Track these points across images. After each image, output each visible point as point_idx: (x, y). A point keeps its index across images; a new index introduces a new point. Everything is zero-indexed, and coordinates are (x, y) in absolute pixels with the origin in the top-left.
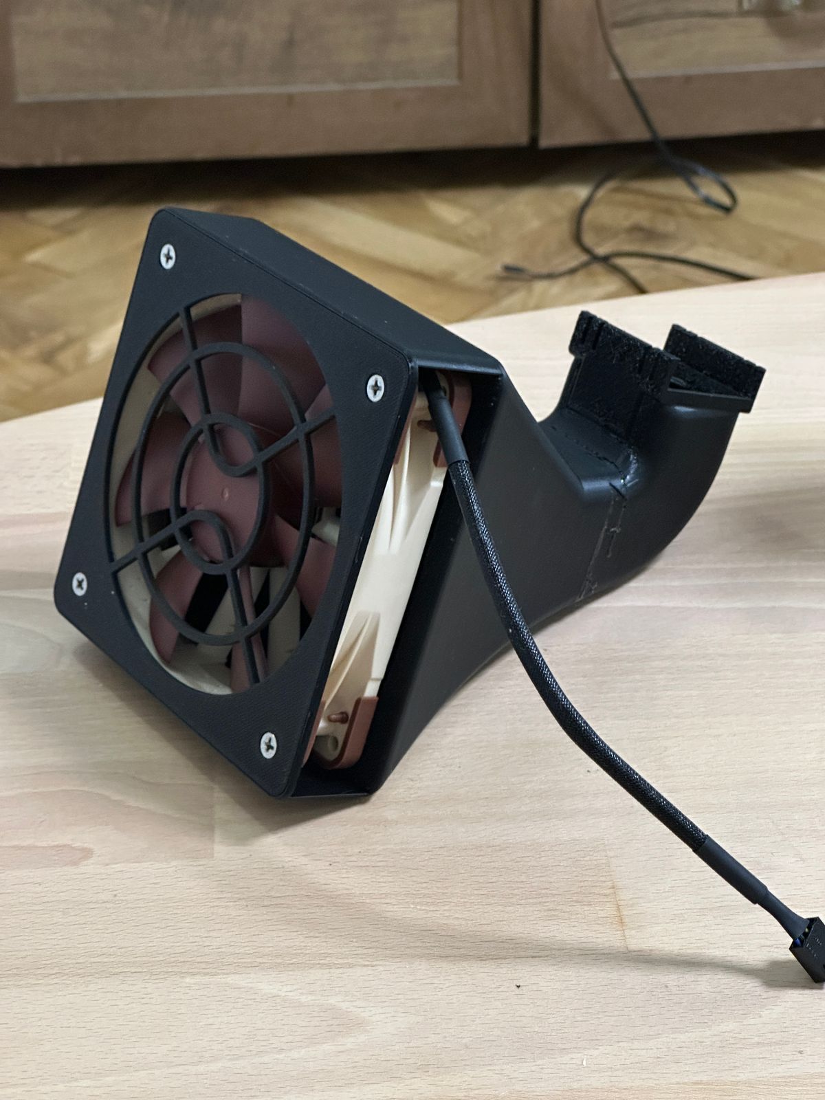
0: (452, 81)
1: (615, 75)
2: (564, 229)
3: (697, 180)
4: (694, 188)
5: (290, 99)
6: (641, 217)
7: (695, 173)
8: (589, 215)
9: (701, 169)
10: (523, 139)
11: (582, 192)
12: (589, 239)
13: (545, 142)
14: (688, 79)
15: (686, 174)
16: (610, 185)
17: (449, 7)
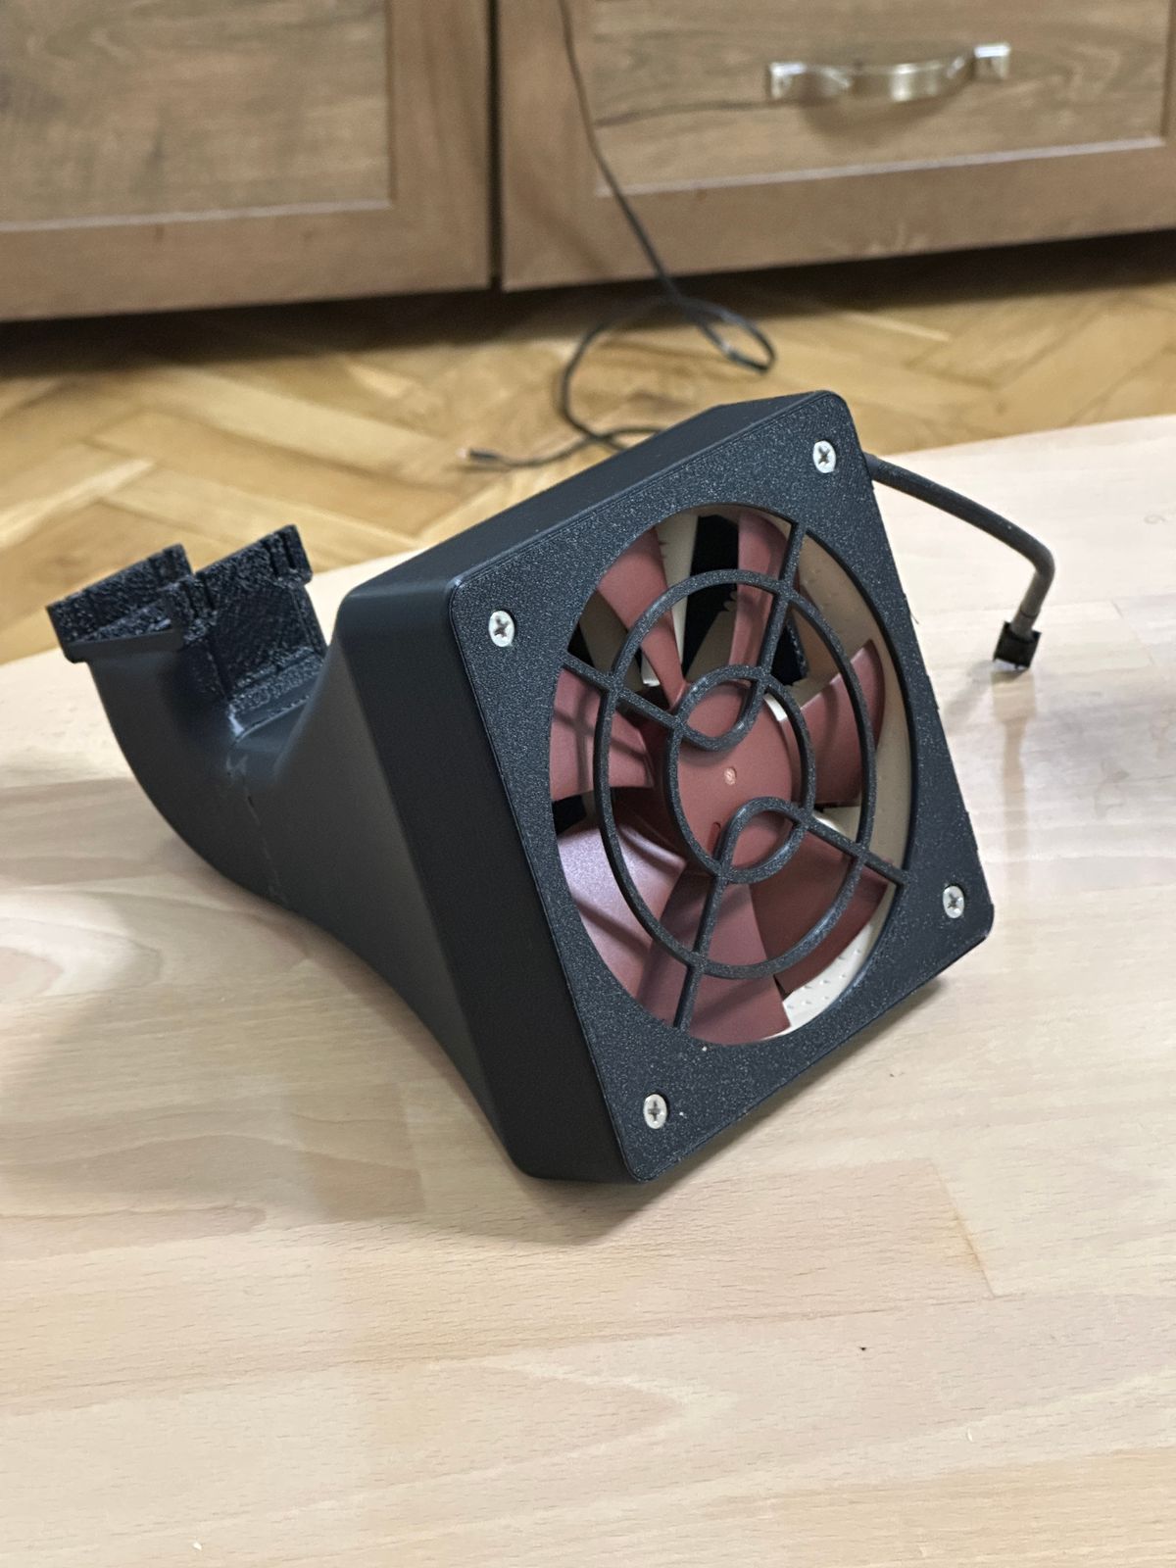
0: (385, 204)
1: (605, 191)
2: (543, 400)
3: (720, 330)
4: (715, 340)
5: (159, 231)
6: (646, 381)
7: (718, 319)
8: (577, 380)
9: (726, 315)
10: (480, 279)
11: (564, 350)
12: (579, 412)
13: (511, 283)
14: (701, 194)
15: (703, 321)
16: (603, 338)
17: (377, 103)
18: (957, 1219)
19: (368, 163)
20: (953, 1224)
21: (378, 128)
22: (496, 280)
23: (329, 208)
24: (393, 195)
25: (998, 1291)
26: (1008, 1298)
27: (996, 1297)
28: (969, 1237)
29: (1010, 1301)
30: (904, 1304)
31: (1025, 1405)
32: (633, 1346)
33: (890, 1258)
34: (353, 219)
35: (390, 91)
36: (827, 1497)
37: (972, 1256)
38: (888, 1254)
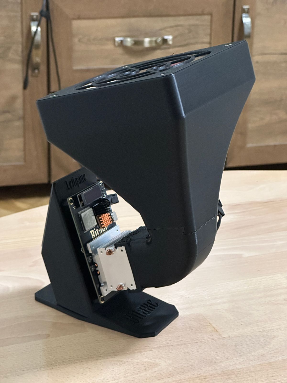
0: (22, 163)
10: (46, 181)
13: (53, 180)
17: (21, 140)
18: (210, 324)
19: (19, 154)
20: (209, 325)
21: (21, 146)
22: (49, 181)
23: (9, 164)
24: (25, 161)
25: (224, 336)
26: (226, 338)
27: (223, 338)
28: (214, 327)
29: (227, 338)
30: (203, 340)
31: (237, 357)
32: (145, 353)
33: (197, 332)
34: (15, 167)
35: (24, 136)
36: (199, 378)
37: (215, 331)
38: (197, 331)
